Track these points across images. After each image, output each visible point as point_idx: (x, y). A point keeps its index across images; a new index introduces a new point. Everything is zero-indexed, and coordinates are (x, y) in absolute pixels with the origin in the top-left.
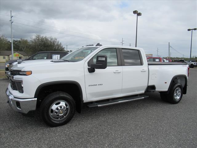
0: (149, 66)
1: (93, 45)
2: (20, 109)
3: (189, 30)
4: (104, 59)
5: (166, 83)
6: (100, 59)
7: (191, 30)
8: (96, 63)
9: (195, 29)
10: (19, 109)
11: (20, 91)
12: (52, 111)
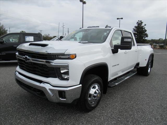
0: (138, 46)
1: (98, 27)
2: (65, 99)
3: (118, 19)
4: (129, 40)
5: (146, 60)
6: (126, 40)
7: (119, 19)
8: (121, 44)
9: (122, 18)
10: (61, 99)
11: (60, 78)
12: (90, 95)
